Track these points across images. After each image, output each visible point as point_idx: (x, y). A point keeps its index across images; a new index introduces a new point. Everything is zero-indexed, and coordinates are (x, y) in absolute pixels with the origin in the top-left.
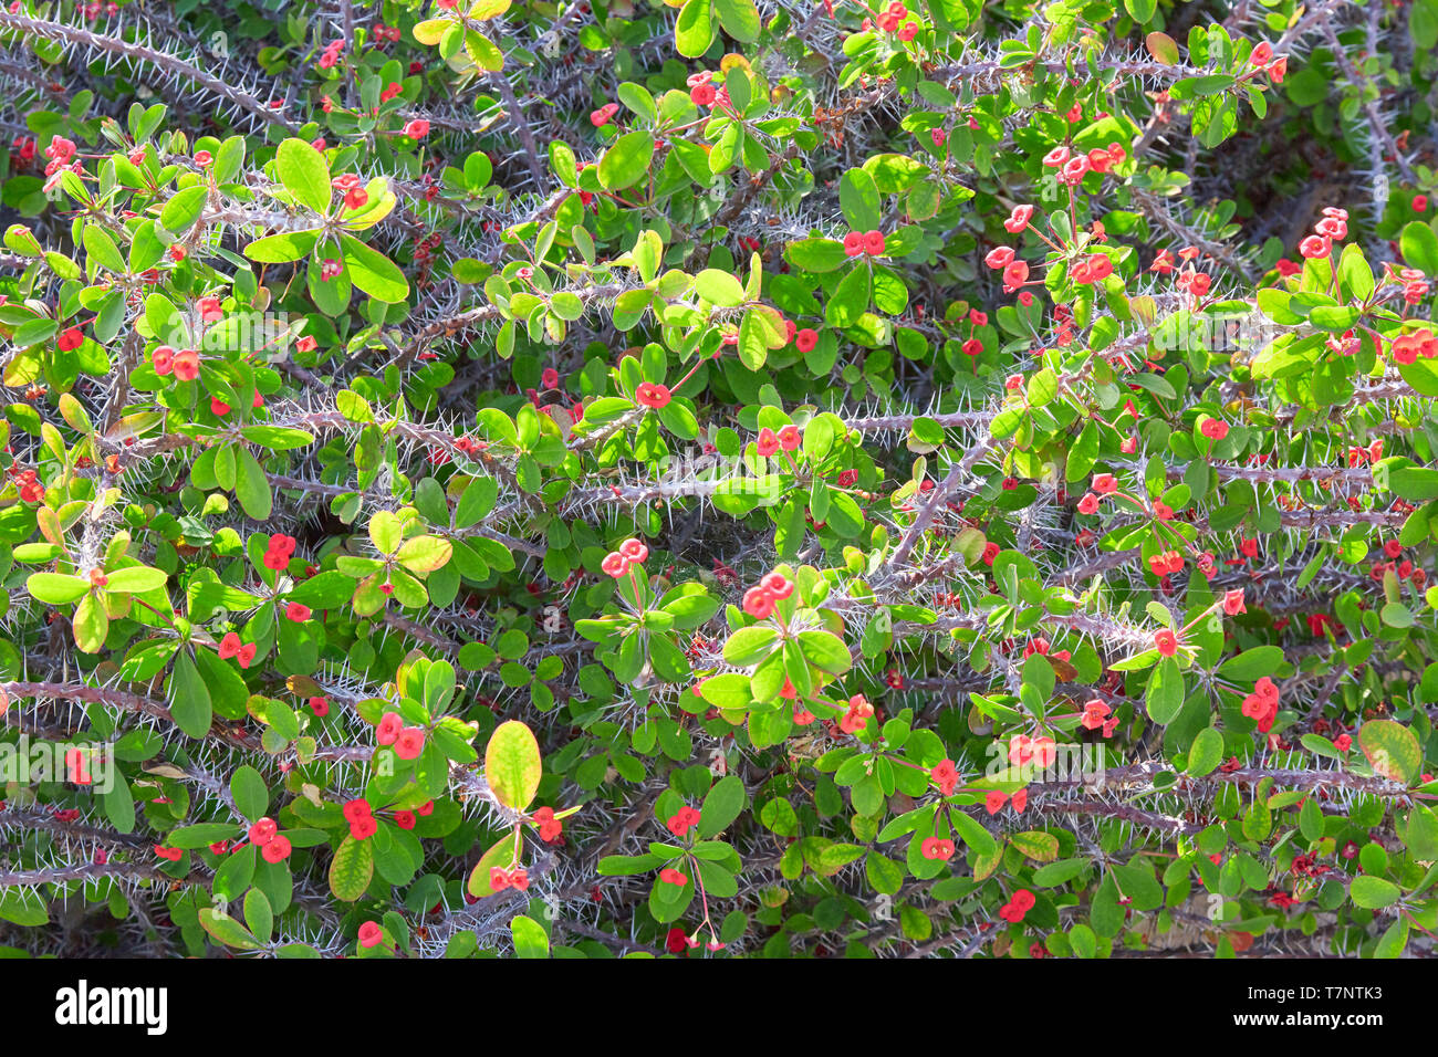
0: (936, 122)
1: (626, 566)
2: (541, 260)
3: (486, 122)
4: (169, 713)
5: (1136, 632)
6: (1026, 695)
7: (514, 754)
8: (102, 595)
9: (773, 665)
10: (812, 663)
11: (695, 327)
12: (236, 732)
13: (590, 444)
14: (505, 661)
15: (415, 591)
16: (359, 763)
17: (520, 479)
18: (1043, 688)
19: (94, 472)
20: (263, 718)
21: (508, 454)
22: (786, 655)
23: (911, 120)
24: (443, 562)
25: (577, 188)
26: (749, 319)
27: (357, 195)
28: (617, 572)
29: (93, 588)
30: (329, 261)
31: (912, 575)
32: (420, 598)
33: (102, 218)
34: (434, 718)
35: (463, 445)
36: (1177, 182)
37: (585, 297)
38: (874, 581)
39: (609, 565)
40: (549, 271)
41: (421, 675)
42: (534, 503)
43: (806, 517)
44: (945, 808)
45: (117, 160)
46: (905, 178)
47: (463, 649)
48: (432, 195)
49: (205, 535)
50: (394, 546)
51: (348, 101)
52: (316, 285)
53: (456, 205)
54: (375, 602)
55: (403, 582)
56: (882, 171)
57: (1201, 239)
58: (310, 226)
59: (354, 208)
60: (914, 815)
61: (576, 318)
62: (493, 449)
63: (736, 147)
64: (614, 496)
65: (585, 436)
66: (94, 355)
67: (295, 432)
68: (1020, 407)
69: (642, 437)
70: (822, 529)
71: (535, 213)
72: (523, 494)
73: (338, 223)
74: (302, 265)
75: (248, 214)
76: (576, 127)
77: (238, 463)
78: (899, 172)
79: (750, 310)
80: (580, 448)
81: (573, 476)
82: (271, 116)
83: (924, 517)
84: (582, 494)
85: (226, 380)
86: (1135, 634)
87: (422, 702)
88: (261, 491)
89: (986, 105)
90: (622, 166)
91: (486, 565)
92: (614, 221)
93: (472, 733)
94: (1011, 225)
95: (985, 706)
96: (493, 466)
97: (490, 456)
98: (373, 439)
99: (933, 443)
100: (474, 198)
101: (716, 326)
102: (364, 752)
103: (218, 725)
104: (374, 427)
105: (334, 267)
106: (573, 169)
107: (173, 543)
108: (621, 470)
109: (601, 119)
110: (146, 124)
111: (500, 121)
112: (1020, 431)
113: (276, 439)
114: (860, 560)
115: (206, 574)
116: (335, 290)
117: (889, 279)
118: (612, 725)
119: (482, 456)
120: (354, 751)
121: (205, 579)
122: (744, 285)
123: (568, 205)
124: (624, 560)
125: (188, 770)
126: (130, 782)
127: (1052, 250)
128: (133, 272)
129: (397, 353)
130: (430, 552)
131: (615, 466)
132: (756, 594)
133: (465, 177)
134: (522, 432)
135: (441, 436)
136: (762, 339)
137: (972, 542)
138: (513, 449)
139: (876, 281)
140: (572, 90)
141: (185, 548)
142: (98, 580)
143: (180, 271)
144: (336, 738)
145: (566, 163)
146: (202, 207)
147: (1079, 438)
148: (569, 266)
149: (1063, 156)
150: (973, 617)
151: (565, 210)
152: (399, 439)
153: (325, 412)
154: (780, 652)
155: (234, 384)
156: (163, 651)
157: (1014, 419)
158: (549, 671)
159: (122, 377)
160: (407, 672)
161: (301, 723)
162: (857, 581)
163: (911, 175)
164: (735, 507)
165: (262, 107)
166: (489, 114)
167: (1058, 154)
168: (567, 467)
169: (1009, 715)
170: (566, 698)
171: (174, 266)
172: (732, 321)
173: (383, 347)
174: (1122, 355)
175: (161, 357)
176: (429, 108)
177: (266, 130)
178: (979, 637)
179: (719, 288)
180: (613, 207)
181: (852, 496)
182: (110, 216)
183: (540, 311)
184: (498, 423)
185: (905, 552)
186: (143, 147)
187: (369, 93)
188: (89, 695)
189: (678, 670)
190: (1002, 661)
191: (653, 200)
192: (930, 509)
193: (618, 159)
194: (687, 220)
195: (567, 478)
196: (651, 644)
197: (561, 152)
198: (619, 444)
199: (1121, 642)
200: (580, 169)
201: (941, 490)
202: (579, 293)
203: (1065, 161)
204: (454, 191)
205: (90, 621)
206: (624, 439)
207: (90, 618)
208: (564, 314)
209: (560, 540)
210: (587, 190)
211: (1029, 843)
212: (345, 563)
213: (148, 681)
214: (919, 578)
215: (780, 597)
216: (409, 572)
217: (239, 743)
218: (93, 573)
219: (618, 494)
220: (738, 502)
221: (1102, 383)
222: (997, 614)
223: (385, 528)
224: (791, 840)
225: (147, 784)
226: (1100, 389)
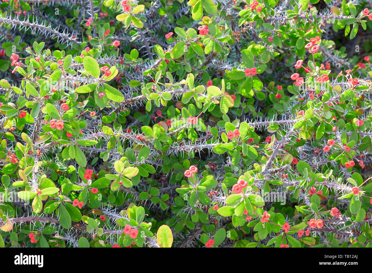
0: (269, 35)
1: (192, 173)
2: (157, 82)
3: (134, 38)
4: (59, 222)
5: (345, 187)
6: (312, 206)
7: (165, 235)
8: (40, 195)
9: (241, 205)
10: (253, 204)
11: (207, 102)
12: (78, 225)
13: (174, 133)
14: (152, 196)
15: (129, 182)
16: (116, 235)
17: (155, 146)
18: (317, 204)
19: (33, 156)
20: (86, 222)
21: (151, 139)
22: (245, 202)
23: (261, 35)
24: (136, 174)
25: (164, 59)
26: (223, 99)
27: (108, 72)
28: (189, 176)
29: (37, 194)
30: (100, 92)
31: (274, 170)
32: (130, 184)
33: (30, 80)
34: (139, 223)
35: (139, 138)
36: (331, 44)
37: (172, 93)
38: (264, 173)
39: (186, 174)
40: (160, 85)
41: (134, 211)
42: (159, 152)
43: (241, 153)
44: (285, 235)
45: (32, 60)
46: (260, 51)
47: (140, 194)
48: (122, 62)
49: (65, 168)
50: (121, 171)
51: (94, 34)
52: (97, 99)
53: (129, 64)
54: (117, 186)
55: (125, 180)
56: (253, 49)
57: (337, 59)
58: (94, 81)
59: (108, 76)
60: (276, 237)
61: (170, 99)
62: (147, 139)
63: (213, 47)
64: (182, 149)
65: (172, 131)
66: (29, 118)
67: (92, 141)
68: (302, 119)
69: (190, 132)
70: (245, 157)
71: (152, 66)
72: (156, 150)
73: (102, 80)
74: (92, 93)
75: (75, 78)
76: (157, 36)
77: (76, 151)
78: (258, 50)
79: (223, 97)
80: (171, 135)
81: (170, 144)
82: (72, 41)
83: (275, 152)
84: (173, 149)
85: (71, 127)
86: (344, 187)
87: (135, 219)
88: (83, 159)
89: (282, 28)
90: (177, 52)
91: (147, 172)
92: (174, 66)
93: (150, 226)
94: (297, 66)
95: (299, 209)
96: (147, 143)
97: (146, 140)
98: (113, 140)
99: (275, 129)
100: (134, 62)
101: (213, 102)
102: (117, 232)
103: (73, 223)
104: (114, 136)
105: (102, 94)
106: (163, 53)
107: (56, 171)
108: (184, 141)
109: (168, 37)
110: (39, 48)
111: (138, 38)
112: (303, 127)
113: (86, 143)
114: (260, 167)
115: (66, 180)
116: (102, 100)
117: (257, 81)
118: (186, 214)
119: (144, 140)
120: (114, 232)
121: (66, 182)
122: (221, 90)
123: (162, 64)
124: (191, 172)
125: (64, 236)
126: (48, 241)
127: (307, 72)
128: (41, 96)
129: (115, 109)
130: (132, 172)
131: (182, 140)
132: (236, 186)
133: (130, 56)
134: (155, 132)
135: (132, 136)
136: (227, 104)
137: (289, 158)
138: (153, 138)
139: (253, 81)
140: (156, 26)
141: (59, 172)
142: (39, 192)
143: (55, 95)
144: (108, 227)
145: (161, 51)
146: (61, 76)
147: (319, 126)
148: (166, 84)
149: (311, 45)
150: (294, 182)
151: (161, 65)
152: (120, 138)
153: (99, 133)
154: (243, 201)
155: (73, 128)
156: (56, 204)
157: (301, 123)
158: (165, 198)
159: (38, 123)
160: (130, 210)
161: (98, 223)
162: (259, 174)
163: (262, 50)
164: (219, 152)
165: (70, 38)
166: (135, 36)
167: (309, 45)
168: (168, 141)
169: (307, 212)
170: (170, 205)
171: (53, 94)
172: (218, 100)
173: (110, 107)
174: (332, 103)
175: (52, 123)
176: (117, 35)
177: (72, 45)
178: (296, 188)
179: (214, 91)
180: (174, 62)
181: (254, 147)
182: (32, 79)
183: (159, 98)
184: (148, 130)
185: (270, 163)
186: (39, 56)
187: (101, 33)
188: (36, 219)
189: (207, 202)
190: (302, 195)
191: (185, 60)
192: (277, 150)
193: (176, 50)
194: (195, 65)
195: (168, 144)
196: (199, 194)
197: (159, 48)
198: (183, 133)
199: (340, 190)
200: (165, 53)
201: (280, 144)
202: (169, 92)
203: (311, 47)
204: (128, 61)
205: (37, 204)
206: (184, 132)
207: (37, 203)
208: (166, 98)
209: (167, 162)
210: (167, 59)
211: (307, 240)
212: (108, 176)
213: (52, 213)
214: (276, 171)
215: (243, 187)
216: (127, 178)
217: (79, 228)
218: (37, 190)
219: (184, 149)
220: (220, 150)
221: (326, 111)
222: (302, 183)
223: (119, 165)
224: (236, 241)
225: (53, 241)
226: (326, 113)
